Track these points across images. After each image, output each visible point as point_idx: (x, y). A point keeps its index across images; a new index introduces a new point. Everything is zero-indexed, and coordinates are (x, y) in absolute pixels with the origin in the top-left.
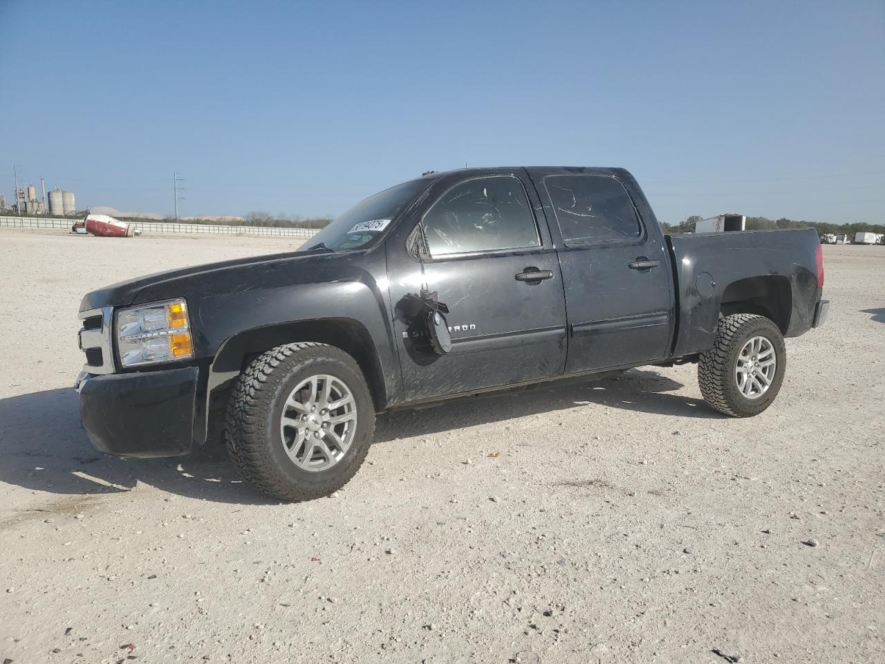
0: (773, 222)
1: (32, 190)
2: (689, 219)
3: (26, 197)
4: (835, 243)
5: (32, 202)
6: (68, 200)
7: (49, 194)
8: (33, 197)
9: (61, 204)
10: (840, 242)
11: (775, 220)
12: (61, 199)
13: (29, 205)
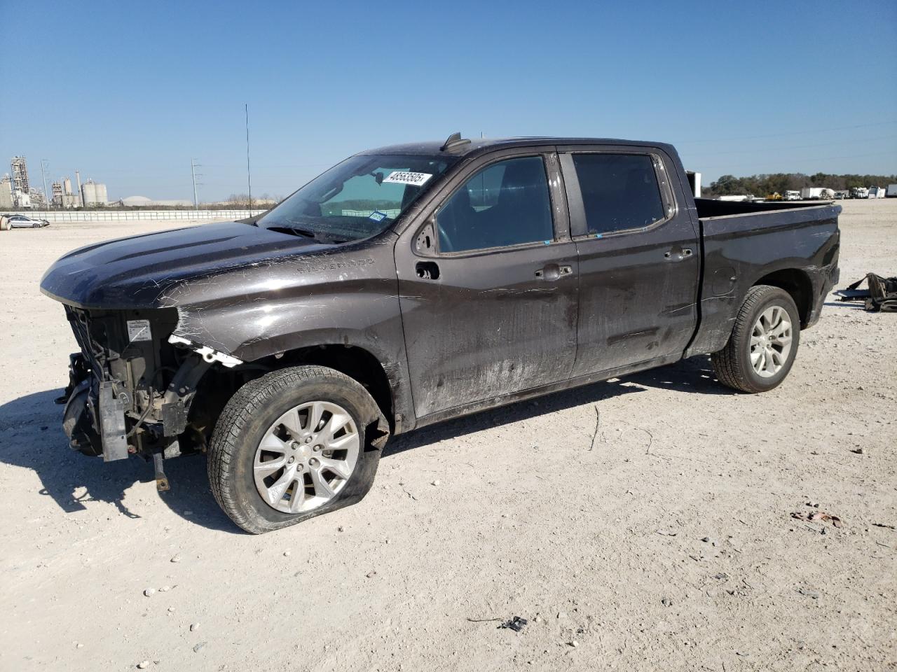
0: (807, 177)
1: (68, 184)
2: (720, 180)
3: (63, 191)
4: (866, 198)
5: (68, 195)
6: (100, 191)
7: (82, 187)
8: (69, 190)
9: (94, 194)
10: (872, 196)
11: (810, 176)
12: (94, 191)
13: (65, 198)
